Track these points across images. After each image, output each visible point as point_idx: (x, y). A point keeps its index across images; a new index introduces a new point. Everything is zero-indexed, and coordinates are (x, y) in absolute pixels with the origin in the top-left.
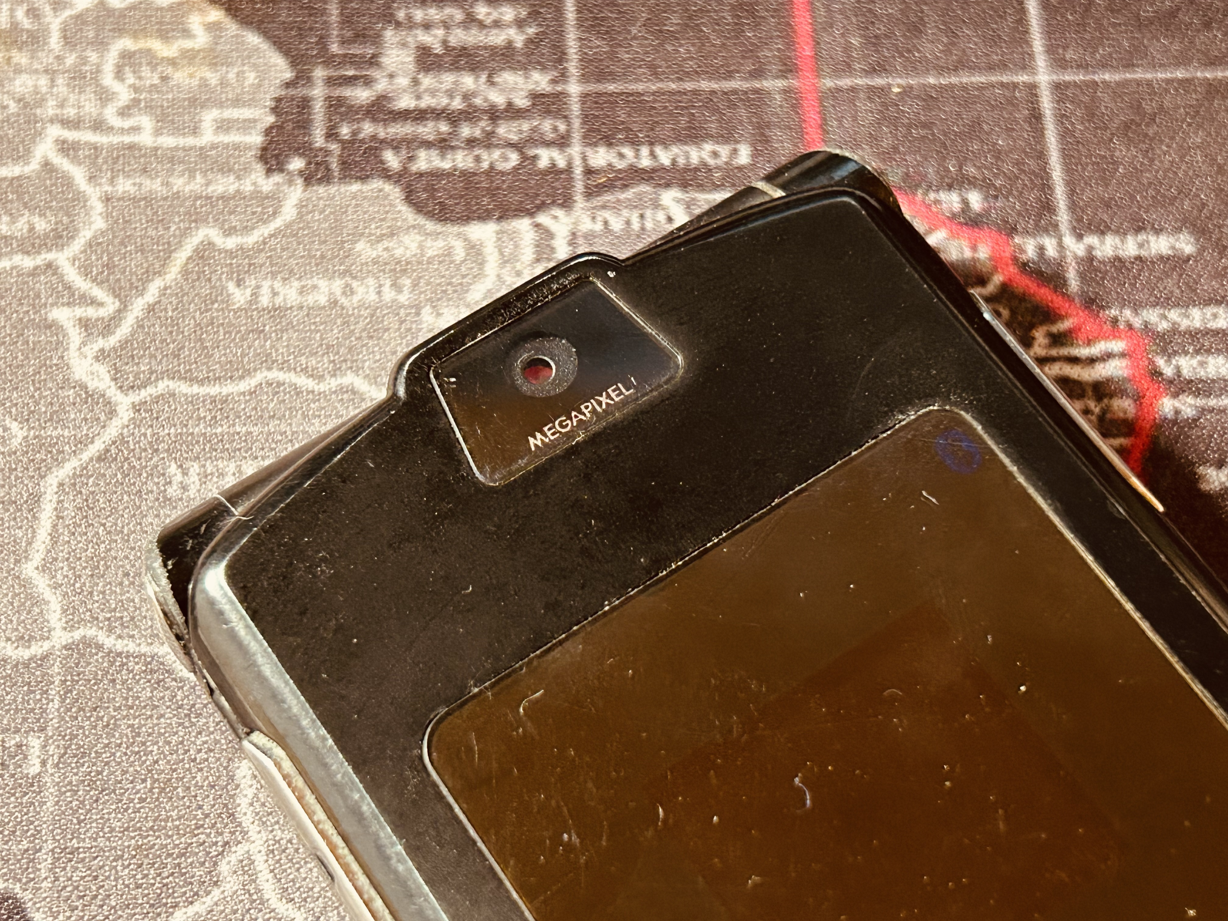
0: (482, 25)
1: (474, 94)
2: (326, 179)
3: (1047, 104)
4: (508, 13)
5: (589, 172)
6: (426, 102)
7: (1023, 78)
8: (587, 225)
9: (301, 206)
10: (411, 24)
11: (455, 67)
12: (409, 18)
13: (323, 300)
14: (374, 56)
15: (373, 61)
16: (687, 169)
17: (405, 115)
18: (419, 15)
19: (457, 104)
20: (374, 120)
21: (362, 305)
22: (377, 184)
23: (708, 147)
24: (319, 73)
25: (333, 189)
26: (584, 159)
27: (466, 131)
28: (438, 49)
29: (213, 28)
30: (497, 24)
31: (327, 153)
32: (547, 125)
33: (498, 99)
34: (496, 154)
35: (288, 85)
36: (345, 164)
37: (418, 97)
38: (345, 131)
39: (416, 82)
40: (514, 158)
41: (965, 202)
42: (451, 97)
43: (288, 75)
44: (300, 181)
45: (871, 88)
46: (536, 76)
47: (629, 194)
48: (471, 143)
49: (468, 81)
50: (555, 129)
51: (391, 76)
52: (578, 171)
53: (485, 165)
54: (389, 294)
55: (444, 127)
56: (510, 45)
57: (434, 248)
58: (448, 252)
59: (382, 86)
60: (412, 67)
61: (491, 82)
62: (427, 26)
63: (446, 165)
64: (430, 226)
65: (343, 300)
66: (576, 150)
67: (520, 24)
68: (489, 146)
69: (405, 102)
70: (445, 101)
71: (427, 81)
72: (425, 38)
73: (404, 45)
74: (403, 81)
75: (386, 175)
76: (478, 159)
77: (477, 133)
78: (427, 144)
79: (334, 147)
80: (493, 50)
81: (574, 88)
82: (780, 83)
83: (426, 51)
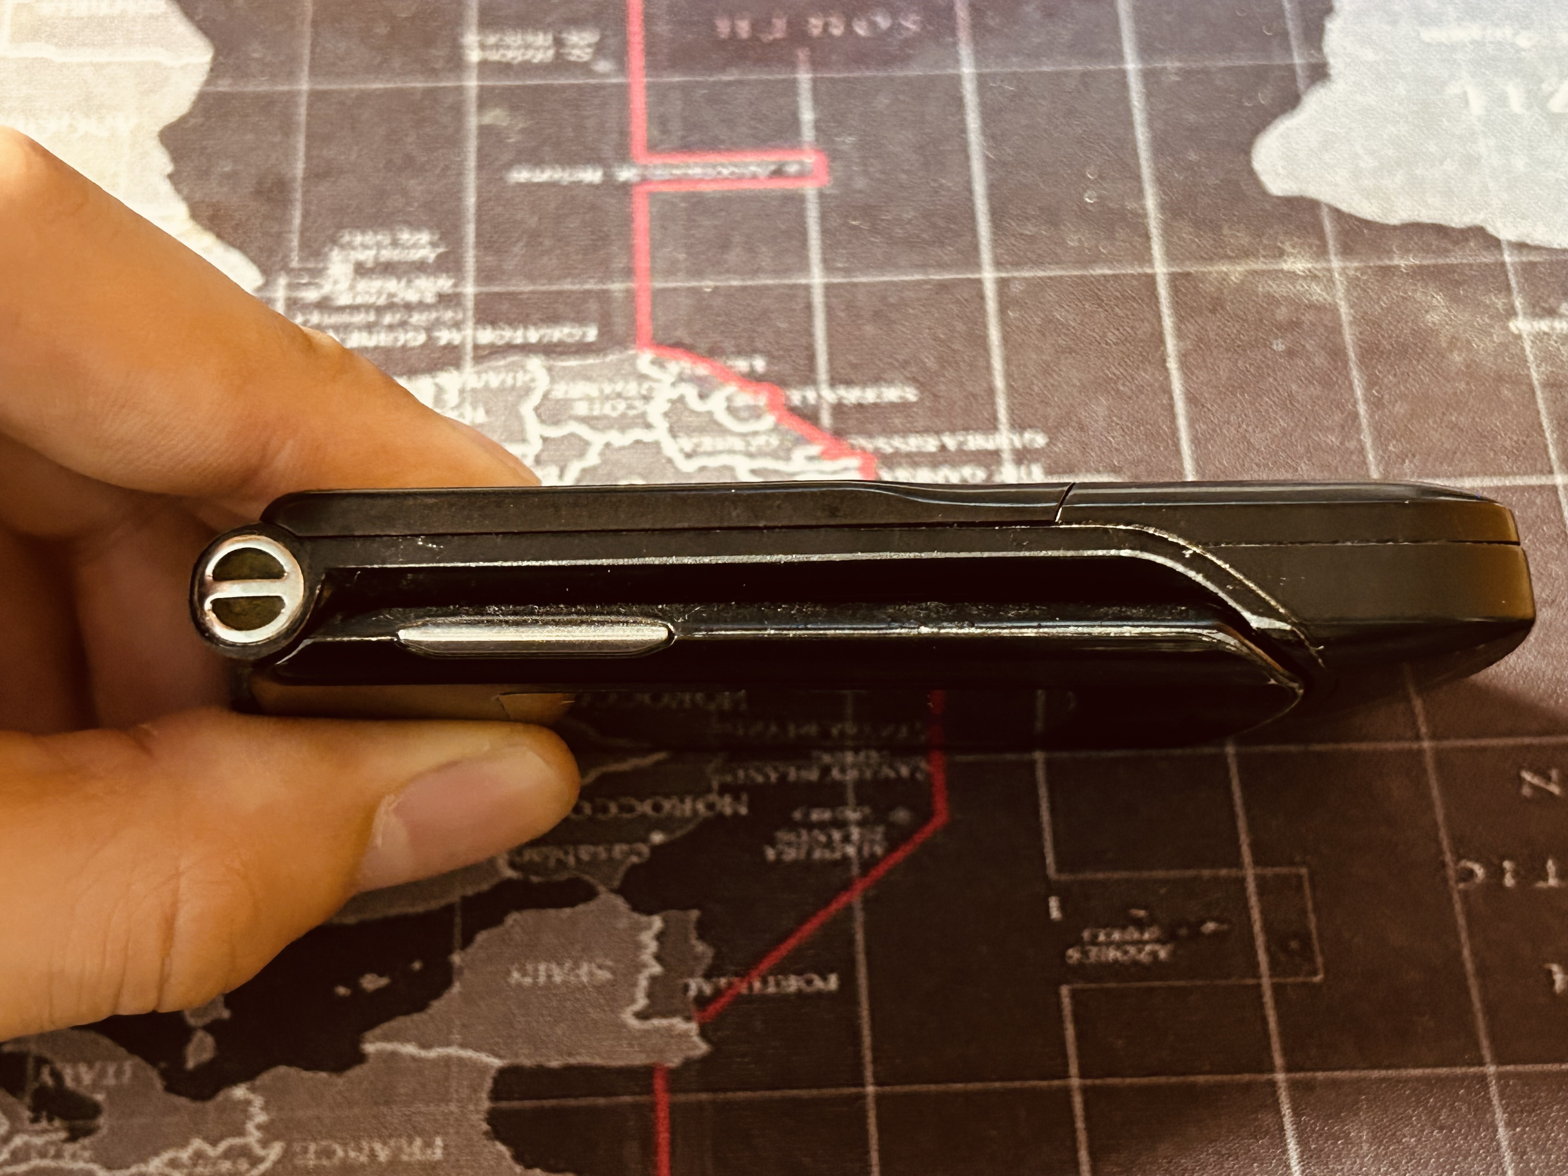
0: (404, 247)
1: (395, 294)
3: (818, 299)
4: (424, 237)
5: (476, 347)
6: (359, 300)
7: (800, 281)
8: (472, 383)
10: (352, 246)
11: (383, 275)
12: (351, 242)
14: (322, 269)
15: (322, 272)
16: (549, 344)
18: (358, 239)
19: (382, 301)
20: (320, 312)
23: (566, 329)
24: (282, 281)
26: (475, 338)
27: (388, 319)
28: (371, 263)
30: (415, 246)
32: (447, 315)
33: (412, 296)
34: (409, 335)
37: (354, 297)
39: (352, 287)
40: (422, 338)
41: (751, 365)
42: (379, 296)
45: (689, 289)
46: (442, 281)
47: (506, 361)
48: (391, 327)
49: (392, 285)
50: (454, 317)
51: (336, 282)
52: (469, 346)
53: (400, 344)
55: (371, 317)
56: (424, 260)
59: (327, 288)
60: (350, 276)
61: (409, 286)
62: (364, 247)
63: (372, 343)
66: (468, 332)
67: (432, 245)
68: (404, 330)
69: (344, 300)
70: (373, 299)
71: (361, 285)
72: (361, 256)
73: (346, 260)
74: (343, 286)
76: (395, 339)
77: (396, 320)
78: (359, 329)
80: (412, 263)
81: (470, 289)
82: (622, 285)
83: (360, 265)
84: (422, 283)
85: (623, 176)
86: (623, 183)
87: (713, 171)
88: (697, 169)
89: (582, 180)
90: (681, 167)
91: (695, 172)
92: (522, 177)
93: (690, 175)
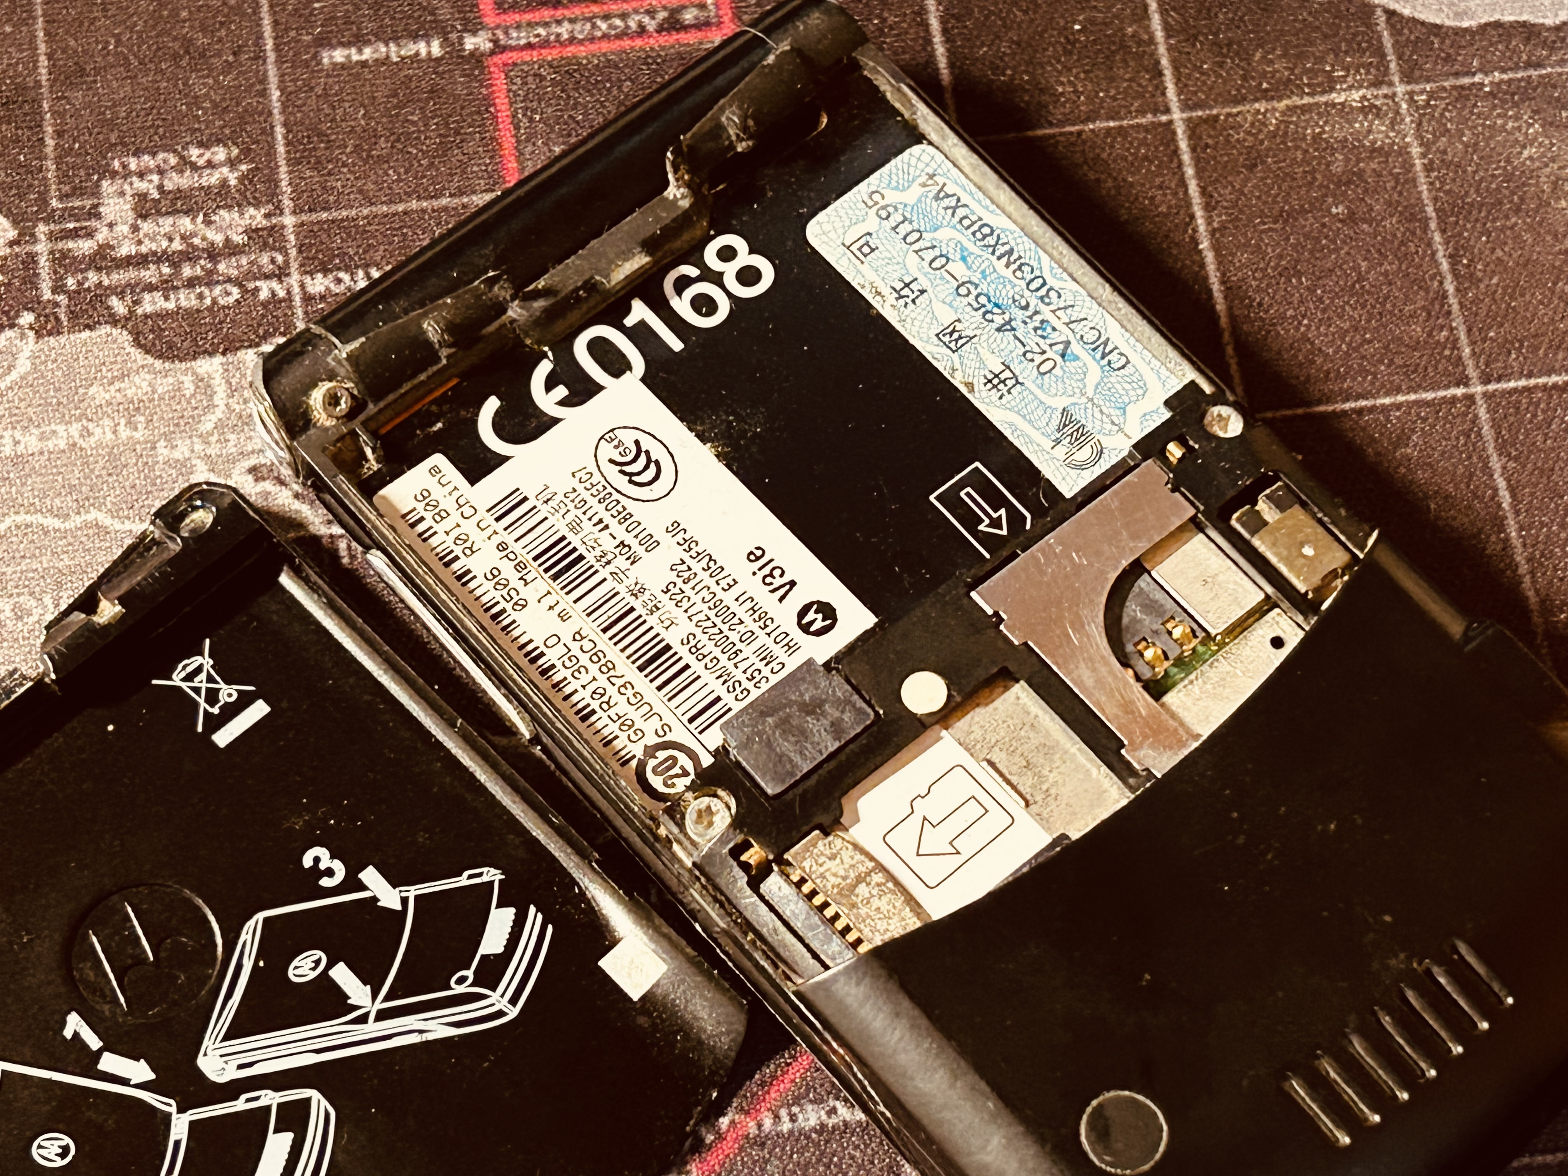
1: (193, 235)
2: (57, 331)
4: (220, 154)
5: (308, 299)
9: (34, 357)
13: (62, 444)
14: (95, 206)
15: (94, 213)
17: (128, 262)
19: (177, 245)
21: (99, 445)
22: (105, 330)
24: (42, 229)
25: (63, 339)
26: (302, 286)
27: (187, 271)
30: (210, 164)
31: (57, 305)
34: (218, 290)
35: (12, 244)
36: (73, 316)
37: (140, 242)
38: (71, 282)
39: (135, 229)
42: (171, 240)
43: (12, 234)
44: (31, 334)
48: (193, 281)
51: (111, 225)
52: (297, 300)
53: (208, 302)
54: (124, 432)
56: (224, 183)
57: (164, 385)
58: (179, 388)
59: (103, 235)
60: (131, 215)
63: (171, 305)
64: (158, 364)
65: (81, 442)
66: (294, 279)
68: (210, 284)
69: (126, 249)
70: (165, 244)
72: (141, 186)
73: (122, 194)
74: (123, 229)
75: (114, 320)
76: (201, 297)
77: (198, 271)
78: (150, 288)
79: (62, 299)
80: (207, 190)
81: (289, 220)
83: (142, 197)
84: (224, 216)
85: (470, 43)
86: (472, 54)
87: (588, 26)
88: (566, 25)
89: (417, 54)
90: (546, 25)
91: (564, 30)
92: (339, 55)
93: (558, 35)
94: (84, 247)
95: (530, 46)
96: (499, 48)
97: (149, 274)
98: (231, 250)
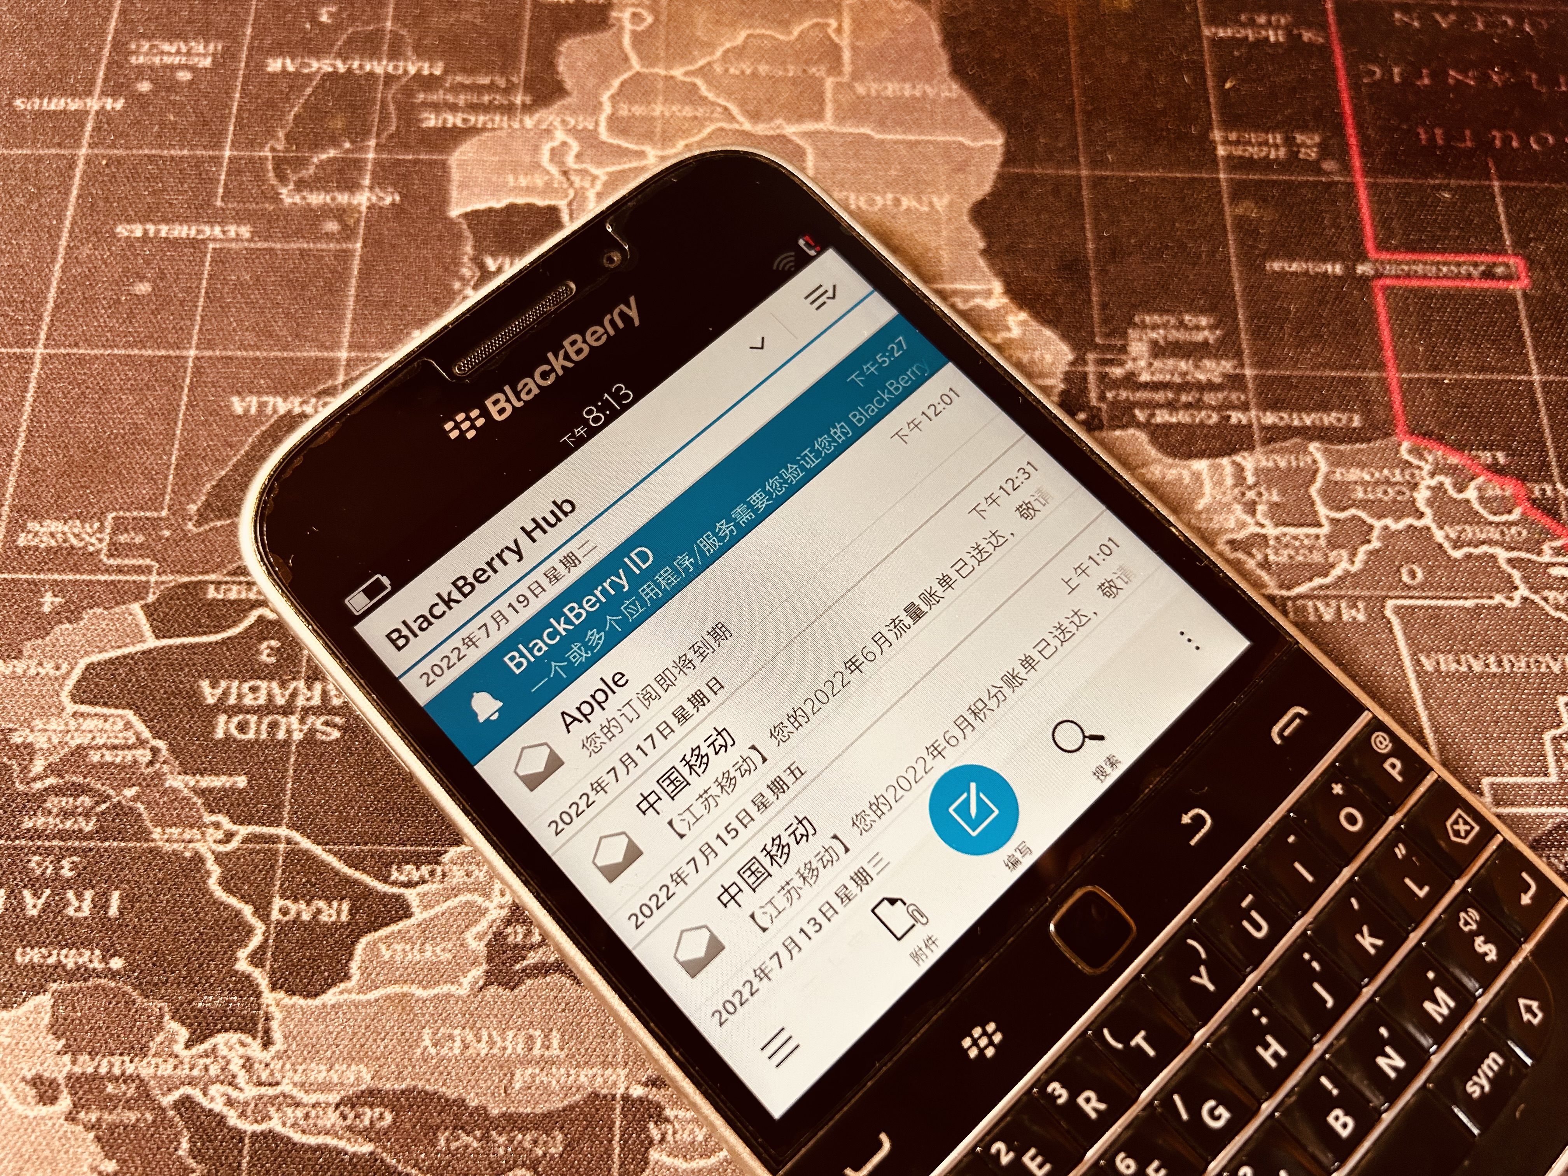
0: (1186, 328)
2: (1099, 428)
3: (1540, 396)
4: (1204, 321)
5: (1262, 428)
6: (1158, 377)
7: (1524, 377)
8: (1264, 463)
10: (1144, 326)
11: (1173, 355)
12: (1143, 321)
14: (1123, 346)
16: (1322, 429)
17: (1145, 386)
18: (1148, 319)
19: (1177, 379)
20: (1126, 388)
22: (1132, 431)
23: (1334, 414)
25: (1103, 433)
26: (1259, 419)
27: (1184, 398)
28: (1162, 342)
29: (1023, 323)
30: (1198, 328)
31: (1100, 409)
32: (1234, 396)
33: (1202, 377)
35: (1072, 364)
36: (1111, 418)
37: (1153, 374)
38: (1110, 395)
39: (1151, 364)
40: (1215, 418)
41: (1494, 458)
42: (1173, 375)
43: (1070, 357)
45: (1431, 379)
46: (1223, 362)
47: (1288, 444)
49: (1183, 365)
50: (1239, 398)
51: (1134, 360)
55: (1170, 395)
57: (1172, 473)
58: (1180, 477)
59: (1129, 365)
60: (1146, 355)
61: (1197, 367)
62: (1155, 327)
63: (1174, 420)
64: (1167, 459)
67: (1212, 328)
69: (1145, 377)
71: (1157, 364)
73: (1141, 340)
75: (1139, 425)
78: (1160, 406)
79: (1104, 406)
81: (1249, 372)
82: (1374, 374)
83: (1154, 343)
84: (1208, 363)
85: (1360, 269)
86: (1362, 276)
87: (1434, 269)
88: (1421, 266)
89: (1326, 272)
90: (1408, 263)
91: (1420, 268)
92: (1277, 266)
93: (1416, 272)
94: (1117, 372)
95: (1398, 277)
96: (1379, 276)
97: (1160, 396)
98: (1211, 386)
